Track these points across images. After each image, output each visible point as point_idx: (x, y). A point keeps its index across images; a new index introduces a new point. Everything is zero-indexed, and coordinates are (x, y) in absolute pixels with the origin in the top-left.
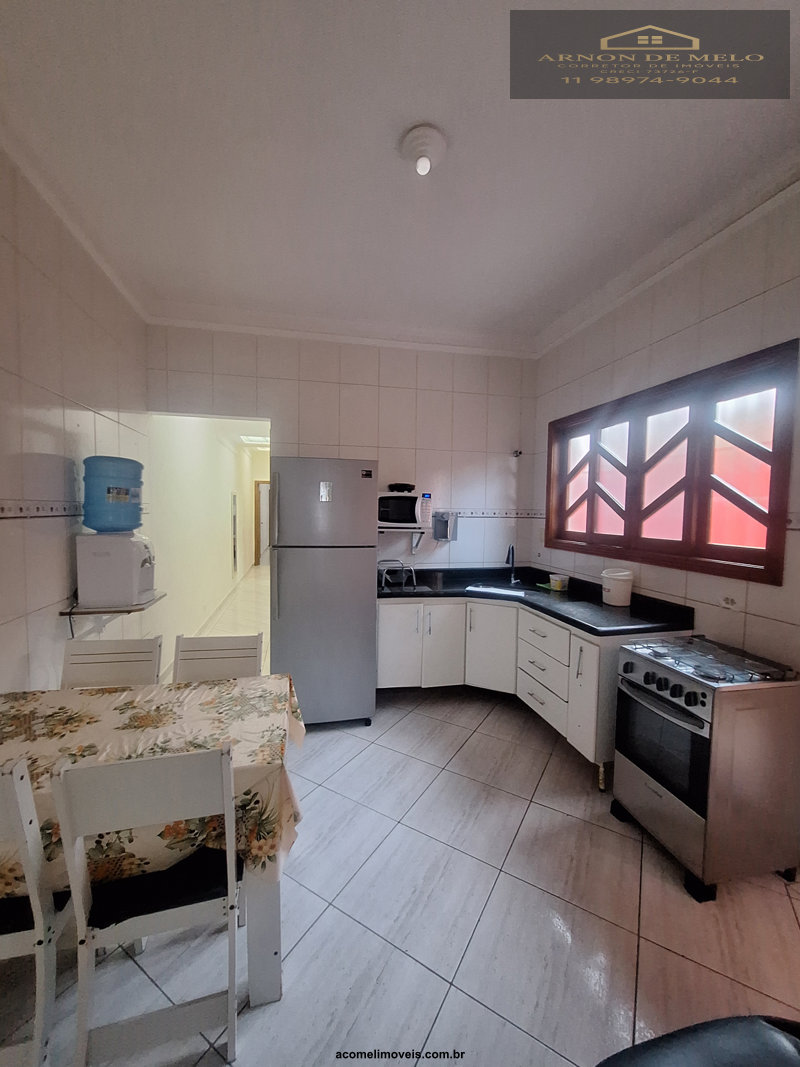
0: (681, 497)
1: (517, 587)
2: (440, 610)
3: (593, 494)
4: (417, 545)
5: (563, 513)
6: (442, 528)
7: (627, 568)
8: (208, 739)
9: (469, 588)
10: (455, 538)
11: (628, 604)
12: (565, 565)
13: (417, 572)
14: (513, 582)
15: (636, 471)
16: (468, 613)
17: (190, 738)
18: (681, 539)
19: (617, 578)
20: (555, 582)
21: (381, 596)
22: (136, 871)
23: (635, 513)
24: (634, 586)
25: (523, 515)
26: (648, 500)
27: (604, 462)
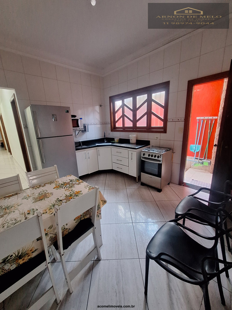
0: (146, 116)
1: (106, 143)
2: (91, 152)
3: (123, 116)
4: (77, 135)
5: (115, 122)
6: (85, 130)
7: (135, 134)
9: (97, 144)
10: (88, 131)
11: (136, 142)
12: (117, 135)
13: (82, 142)
14: (105, 141)
15: (135, 110)
16: (98, 151)
18: (146, 126)
19: (133, 137)
20: (116, 140)
23: (135, 120)
24: (136, 138)
26: (138, 118)
27: (125, 107)
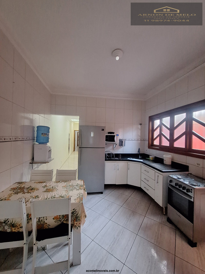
0: (184, 136)
1: (141, 159)
2: (121, 164)
3: (161, 135)
4: (115, 147)
5: (153, 140)
6: (121, 143)
7: (171, 155)
8: (64, 195)
10: (125, 146)
11: (171, 164)
12: (154, 153)
13: (115, 154)
14: (140, 157)
15: (172, 129)
16: (128, 165)
17: (60, 195)
18: (184, 147)
19: (167, 157)
20: (151, 158)
21: (106, 160)
22: (47, 227)
23: (172, 140)
24: (172, 159)
25: (142, 140)
26: (175, 137)
27: (163, 127)
